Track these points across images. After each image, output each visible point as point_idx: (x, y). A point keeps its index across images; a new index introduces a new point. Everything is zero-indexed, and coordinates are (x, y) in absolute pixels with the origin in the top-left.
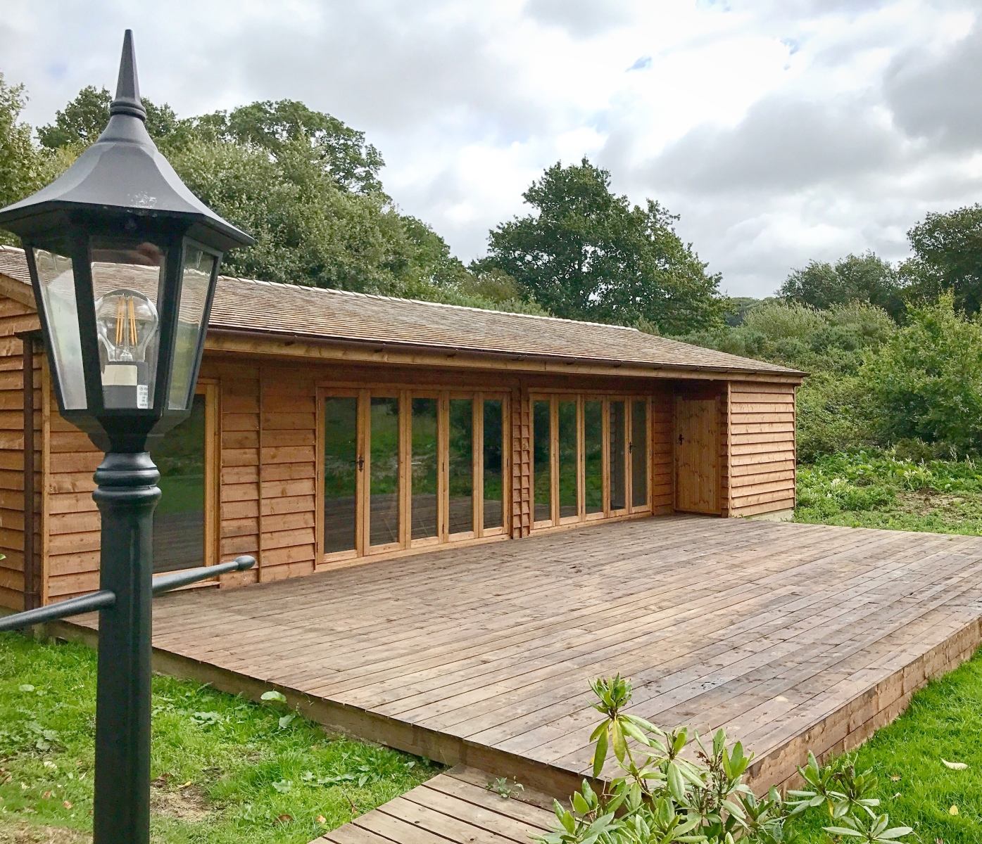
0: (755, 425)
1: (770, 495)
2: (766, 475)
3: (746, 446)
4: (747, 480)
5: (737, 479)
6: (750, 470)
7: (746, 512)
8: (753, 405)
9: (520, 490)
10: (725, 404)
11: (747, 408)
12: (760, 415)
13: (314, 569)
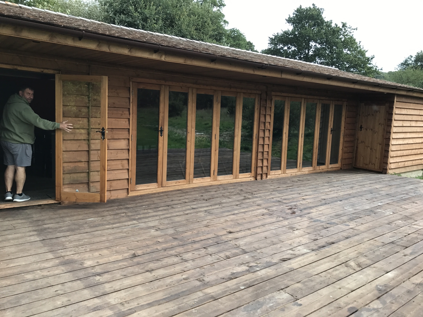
0: (407, 122)
1: (411, 162)
2: (410, 151)
3: (401, 134)
4: (399, 153)
5: (394, 152)
6: (402, 147)
7: (397, 171)
8: (408, 110)
9: (263, 153)
10: (392, 108)
11: (404, 112)
12: (411, 116)
13: (128, 194)
